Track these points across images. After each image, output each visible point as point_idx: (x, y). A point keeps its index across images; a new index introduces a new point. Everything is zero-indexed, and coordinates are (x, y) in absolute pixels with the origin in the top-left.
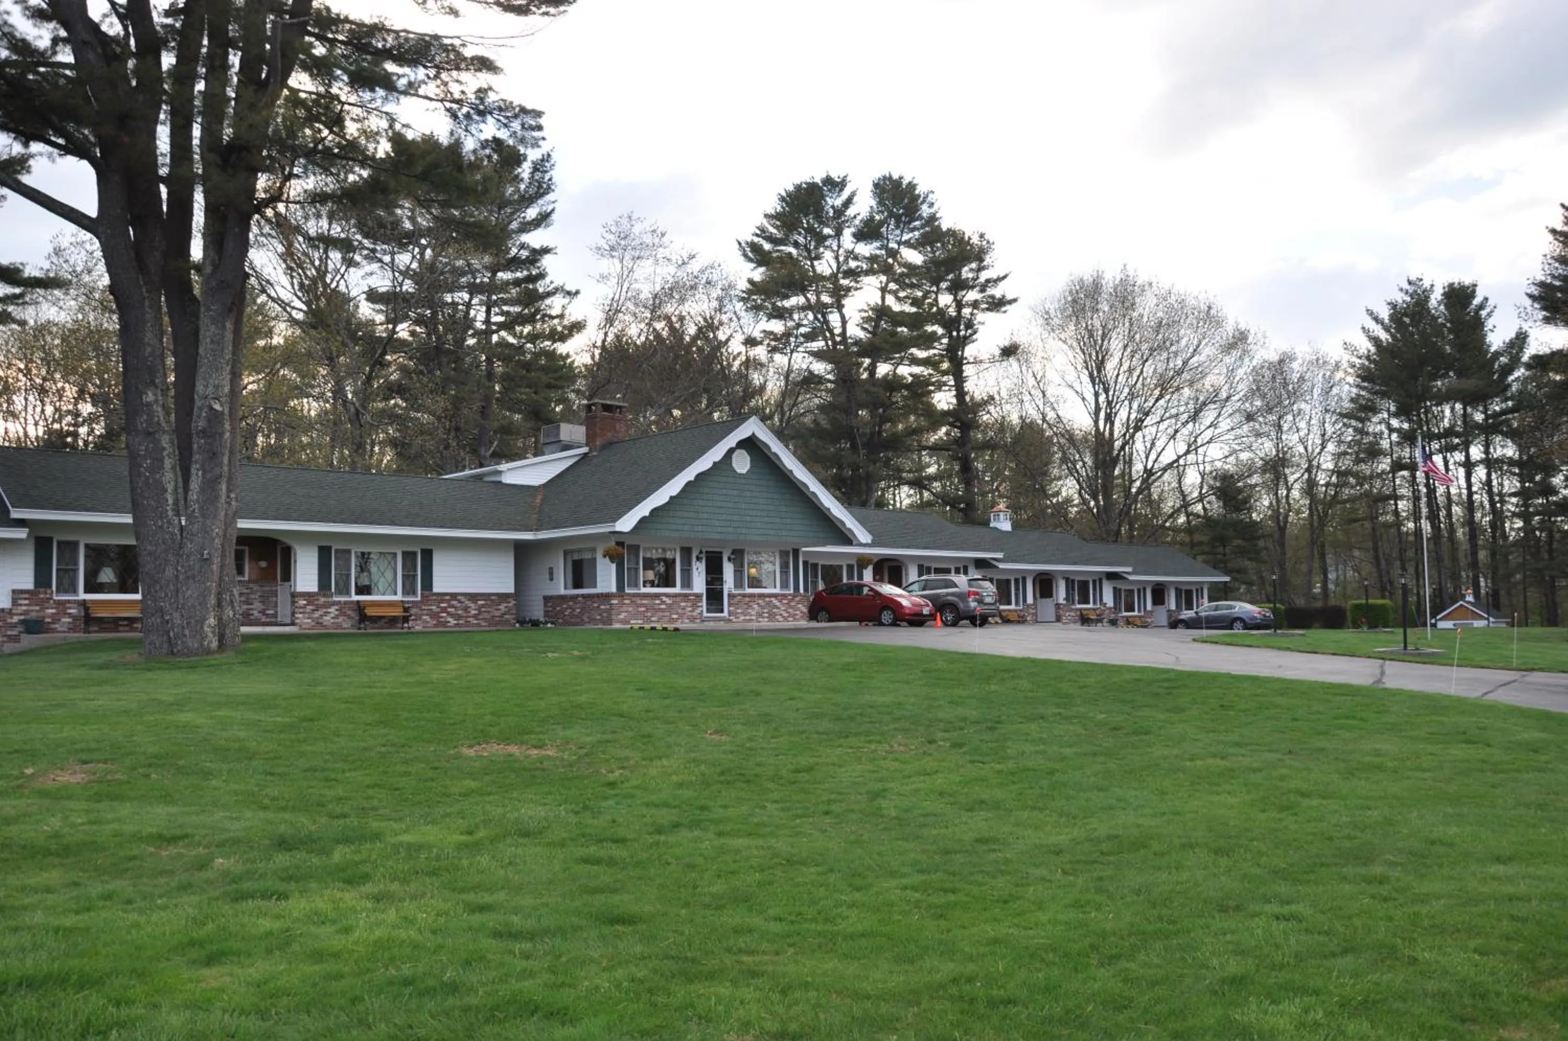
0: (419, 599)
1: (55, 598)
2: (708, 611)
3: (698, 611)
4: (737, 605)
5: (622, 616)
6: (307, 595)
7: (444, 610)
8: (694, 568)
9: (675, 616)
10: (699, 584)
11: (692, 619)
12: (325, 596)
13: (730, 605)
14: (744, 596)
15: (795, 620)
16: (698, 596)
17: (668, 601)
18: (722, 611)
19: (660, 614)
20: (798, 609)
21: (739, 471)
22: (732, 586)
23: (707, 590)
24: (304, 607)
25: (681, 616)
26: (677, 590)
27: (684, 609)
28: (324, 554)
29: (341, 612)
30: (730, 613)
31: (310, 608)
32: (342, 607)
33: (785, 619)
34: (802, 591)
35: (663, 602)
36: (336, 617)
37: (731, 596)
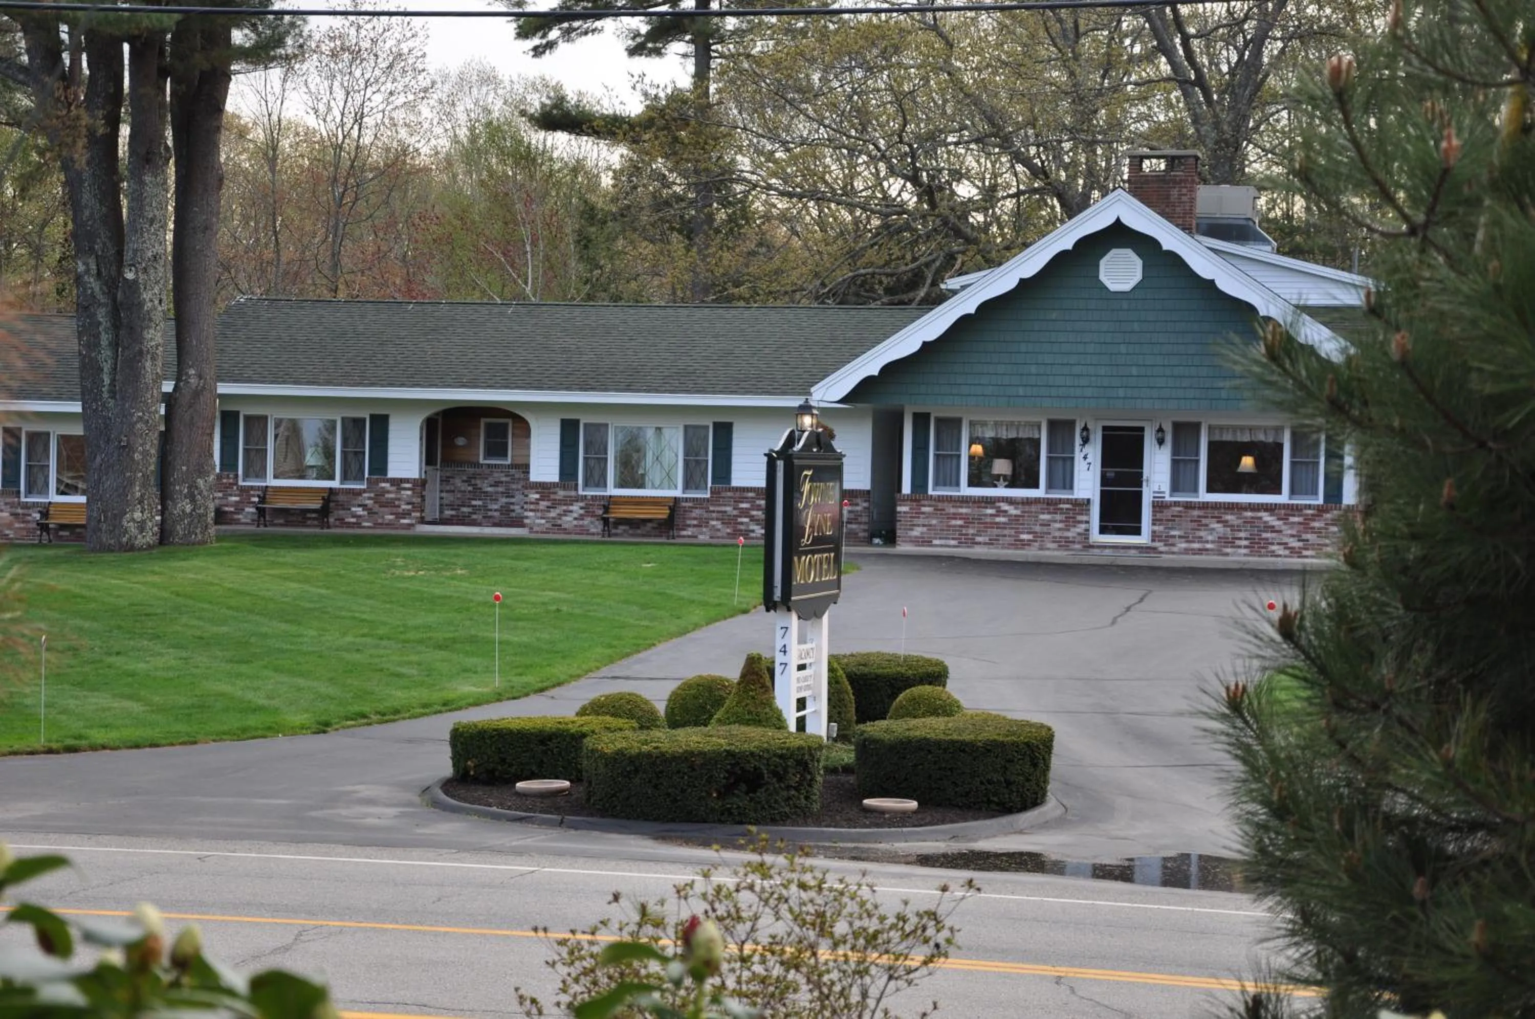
0: (708, 495)
1: (241, 483)
2: (1103, 530)
3: (1081, 528)
4: (1171, 522)
5: (917, 532)
6: (544, 488)
7: (745, 513)
8: (1078, 456)
9: (1024, 537)
10: (1087, 482)
11: (1065, 544)
12: (564, 488)
13: (1154, 521)
14: (1190, 506)
16: (1083, 505)
17: (1012, 510)
18: (1137, 531)
19: (996, 531)
21: (1116, 287)
22: (1166, 487)
23: (1103, 493)
24: (536, 502)
25: (1038, 537)
26: (1039, 493)
27: (1046, 524)
28: (569, 429)
29: (588, 511)
30: (1155, 536)
31: (543, 504)
32: (589, 504)
33: (1295, 552)
36: (581, 518)
37: (1159, 506)
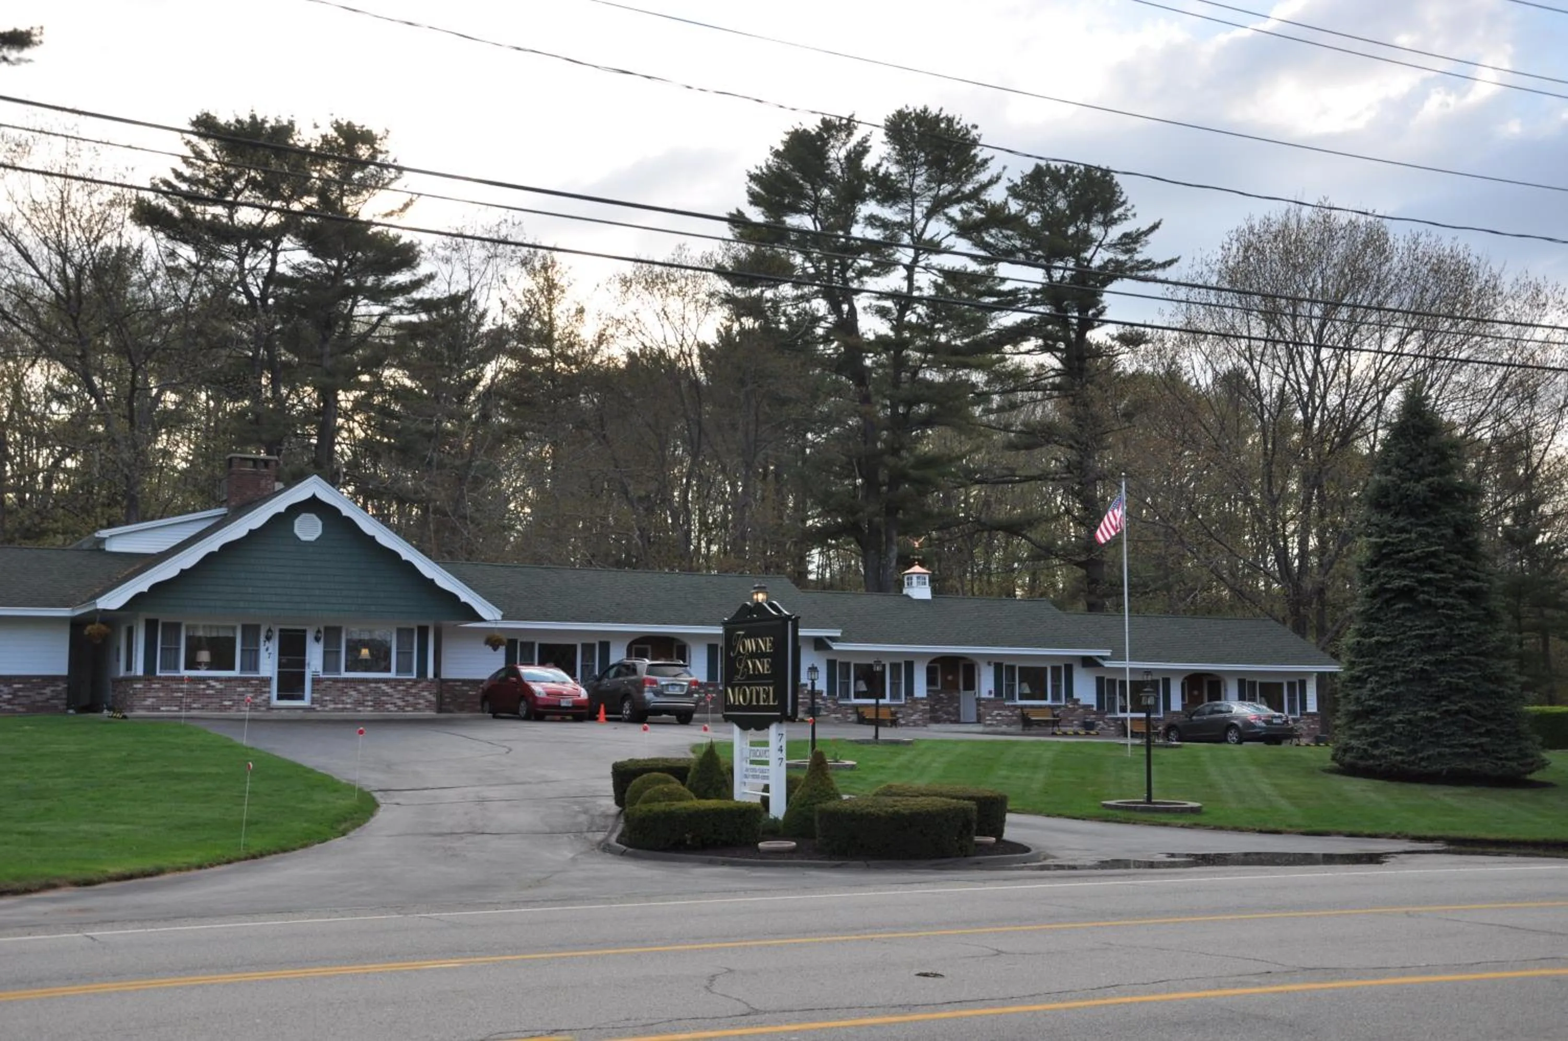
2: (280, 698)
3: (265, 697)
4: (324, 691)
5: (149, 702)
8: (262, 649)
9: (227, 703)
10: (268, 666)
11: (254, 707)
13: (313, 691)
14: (336, 681)
15: (416, 709)
16: (266, 681)
17: (218, 686)
18: (301, 698)
19: (206, 700)
20: (423, 697)
21: (304, 538)
22: (320, 669)
23: (279, 673)
25: (236, 703)
26: (235, 673)
27: (242, 694)
30: (313, 701)
33: (401, 709)
34: (430, 675)
35: (210, 687)
37: (316, 681)
